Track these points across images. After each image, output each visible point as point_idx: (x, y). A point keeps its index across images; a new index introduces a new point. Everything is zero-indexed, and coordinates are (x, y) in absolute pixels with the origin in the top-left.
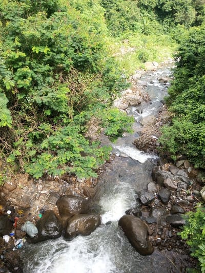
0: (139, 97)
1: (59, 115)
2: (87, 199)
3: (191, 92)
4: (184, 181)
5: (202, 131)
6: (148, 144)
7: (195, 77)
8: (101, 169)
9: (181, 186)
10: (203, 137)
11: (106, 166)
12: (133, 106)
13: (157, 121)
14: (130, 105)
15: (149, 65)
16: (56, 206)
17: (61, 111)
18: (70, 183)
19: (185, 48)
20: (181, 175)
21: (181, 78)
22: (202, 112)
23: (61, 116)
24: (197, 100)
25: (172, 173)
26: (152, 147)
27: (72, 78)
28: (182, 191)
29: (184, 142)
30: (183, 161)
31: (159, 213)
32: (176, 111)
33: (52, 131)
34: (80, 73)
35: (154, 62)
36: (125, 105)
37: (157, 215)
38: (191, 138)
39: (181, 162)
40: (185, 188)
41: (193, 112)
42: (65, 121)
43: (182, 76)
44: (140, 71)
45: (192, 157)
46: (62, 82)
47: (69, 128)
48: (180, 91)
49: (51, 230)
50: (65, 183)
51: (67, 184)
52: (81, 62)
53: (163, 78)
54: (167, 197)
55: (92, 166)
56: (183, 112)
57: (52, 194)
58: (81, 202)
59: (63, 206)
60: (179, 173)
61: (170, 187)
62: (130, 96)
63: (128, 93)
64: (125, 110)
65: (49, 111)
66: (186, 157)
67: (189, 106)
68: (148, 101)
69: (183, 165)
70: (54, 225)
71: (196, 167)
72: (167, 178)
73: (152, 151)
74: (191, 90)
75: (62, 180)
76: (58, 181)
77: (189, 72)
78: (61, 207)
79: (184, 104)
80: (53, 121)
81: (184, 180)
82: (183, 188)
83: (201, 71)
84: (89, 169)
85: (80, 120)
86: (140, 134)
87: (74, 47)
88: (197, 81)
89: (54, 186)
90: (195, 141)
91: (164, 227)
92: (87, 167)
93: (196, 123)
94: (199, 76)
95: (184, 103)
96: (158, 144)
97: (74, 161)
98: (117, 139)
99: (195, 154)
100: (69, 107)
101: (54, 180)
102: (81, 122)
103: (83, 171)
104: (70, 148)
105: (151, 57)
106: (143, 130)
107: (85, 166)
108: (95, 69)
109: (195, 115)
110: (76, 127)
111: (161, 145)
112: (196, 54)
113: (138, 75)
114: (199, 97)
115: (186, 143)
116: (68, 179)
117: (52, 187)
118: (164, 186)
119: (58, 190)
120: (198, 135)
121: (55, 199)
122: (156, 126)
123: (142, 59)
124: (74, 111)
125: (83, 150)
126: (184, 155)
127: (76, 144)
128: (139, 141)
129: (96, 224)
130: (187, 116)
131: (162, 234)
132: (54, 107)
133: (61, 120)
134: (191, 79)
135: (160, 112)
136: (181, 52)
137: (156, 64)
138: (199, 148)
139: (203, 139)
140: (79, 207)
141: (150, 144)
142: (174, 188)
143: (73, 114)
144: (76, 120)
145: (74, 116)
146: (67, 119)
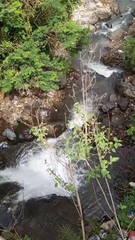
0: (109, 11)
1: (17, 32)
2: (56, 110)
6: (114, 58)
8: (68, 85)
11: (74, 83)
12: (102, 20)
13: (126, 35)
14: (100, 20)
16: (30, 117)
17: (17, 26)
18: (42, 98)
23: (20, 33)
25: (133, 85)
26: (118, 61)
31: (117, 118)
33: (14, 48)
36: (95, 20)
37: (115, 120)
42: (24, 37)
47: (27, 44)
49: (26, 135)
50: (37, 99)
51: (39, 99)
54: (125, 106)
55: (53, 80)
57: (27, 107)
58: (50, 112)
61: (129, 96)
63: (98, 6)
64: (94, 25)
65: (6, 27)
68: (119, 14)
70: (28, 130)
72: (127, 88)
73: (118, 65)
75: (34, 96)
76: (31, 96)
80: (13, 38)
84: (51, 82)
85: (39, 35)
86: (108, 49)
89: (28, 101)
91: (120, 129)
92: (49, 81)
96: (124, 58)
97: (36, 75)
98: (77, 53)
100: (26, 23)
101: (27, 96)
102: (40, 38)
103: (46, 84)
104: (32, 64)
106: (111, 45)
107: (47, 80)
110: (35, 42)
111: (126, 58)
116: (39, 95)
117: (26, 102)
118: (124, 96)
119: (31, 104)
122: (125, 40)
124: (32, 27)
125: (44, 65)
127: (36, 60)
128: (106, 56)
129: (63, 129)
131: (117, 135)
132: (10, 23)
133: (21, 37)
135: (130, 25)
140: (48, 117)
141: (117, 59)
142: (132, 97)
143: (31, 30)
144: (34, 35)
145: (33, 31)
146: (26, 36)
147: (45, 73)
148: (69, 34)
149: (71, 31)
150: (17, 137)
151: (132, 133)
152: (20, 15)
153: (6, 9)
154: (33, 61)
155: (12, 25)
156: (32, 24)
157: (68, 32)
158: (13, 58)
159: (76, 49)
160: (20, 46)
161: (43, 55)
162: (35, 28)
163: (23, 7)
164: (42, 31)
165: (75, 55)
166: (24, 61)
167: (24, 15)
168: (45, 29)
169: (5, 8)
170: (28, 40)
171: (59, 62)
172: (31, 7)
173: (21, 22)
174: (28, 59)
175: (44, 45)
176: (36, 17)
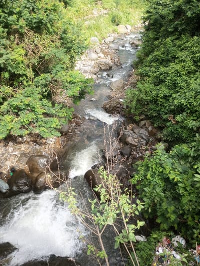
0: (110, 62)
1: (18, 78)
2: (56, 158)
3: (156, 56)
4: (143, 139)
5: (160, 92)
6: (116, 107)
7: (160, 41)
8: (70, 131)
9: (141, 143)
10: (161, 98)
11: (76, 129)
12: (104, 70)
13: (126, 85)
14: (101, 69)
15: (121, 29)
16: (26, 166)
17: (18, 73)
18: (40, 144)
19: (152, 10)
20: (141, 134)
21: (148, 41)
22: (162, 74)
23: (21, 79)
24: (161, 63)
25: (135, 133)
26: (120, 109)
27: (29, 40)
28: (142, 147)
29: (146, 103)
30: (145, 121)
32: (141, 75)
33: (13, 93)
34: (36, 34)
35: (128, 26)
36: (96, 70)
38: (152, 99)
39: (143, 123)
40: (144, 144)
41: (155, 75)
42: (25, 83)
43: (149, 40)
44: (113, 35)
45: (153, 117)
46: (18, 44)
47: (28, 90)
48: (147, 55)
49: (21, 186)
50: (35, 145)
51: (38, 145)
52: (35, 23)
53: (135, 42)
54: (128, 153)
55: (55, 126)
56: (147, 75)
57: (23, 154)
59: (33, 165)
60: (140, 132)
61: (131, 144)
62: (102, 60)
63: (99, 57)
64: (95, 74)
65: (7, 73)
66: (148, 118)
67: (153, 69)
68: (119, 65)
69: (145, 124)
70: (24, 181)
71: (155, 125)
72: (129, 136)
73: (119, 113)
74: (156, 53)
75: (31, 143)
76: (28, 143)
77: (156, 35)
78: (31, 165)
79: (149, 68)
80: (13, 83)
81: (144, 137)
82: (142, 144)
83: (165, 35)
84: (52, 129)
85: (41, 82)
86: (110, 97)
87: (29, 8)
88: (161, 44)
89: (25, 148)
90: (155, 102)
91: (124, 178)
92: (50, 128)
93: (157, 85)
94: (164, 40)
95: (149, 66)
96: (125, 107)
97: (37, 122)
98: (80, 100)
99: (155, 115)
100: (28, 70)
101: (25, 143)
102: (42, 85)
103: (46, 131)
104: (33, 110)
105: (124, 19)
106: (112, 94)
107: (48, 126)
108: (51, 30)
109: (156, 77)
110: (37, 89)
111: (127, 107)
112: (162, 17)
113: (111, 39)
114: (163, 60)
115: (148, 104)
116: (38, 141)
117: (23, 149)
118: (126, 143)
119: (28, 151)
120: (157, 96)
121: (25, 159)
122: (125, 90)
123: (115, 21)
124: (34, 73)
125: (45, 111)
126: (146, 115)
127: (38, 106)
128: (108, 104)
130: (150, 79)
132: (11, 69)
133: (22, 82)
134: (157, 42)
135: (130, 76)
136: (149, 14)
137: (130, 28)
138: (158, 109)
139: (161, 100)
141: (118, 107)
142: (134, 145)
143: (33, 77)
144: (36, 82)
145: (34, 78)
146: (27, 82)
147: (46, 119)
148: (73, 83)
149: (74, 81)
150: (11, 189)
151: (136, 183)
152: (22, 62)
153: (7, 56)
154: (34, 108)
155: (13, 71)
156: (34, 70)
157: (71, 81)
158: (13, 103)
159: (79, 97)
160: (20, 91)
161: (45, 101)
162: (37, 74)
163: (26, 55)
164: (45, 79)
165: (78, 103)
166: (24, 107)
167: (26, 62)
168: (48, 76)
169: (7, 54)
170: (29, 86)
171: (61, 108)
172: (34, 55)
173: (23, 69)
174: (28, 105)
175: (46, 91)
176: (38, 64)
